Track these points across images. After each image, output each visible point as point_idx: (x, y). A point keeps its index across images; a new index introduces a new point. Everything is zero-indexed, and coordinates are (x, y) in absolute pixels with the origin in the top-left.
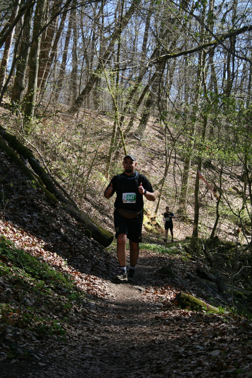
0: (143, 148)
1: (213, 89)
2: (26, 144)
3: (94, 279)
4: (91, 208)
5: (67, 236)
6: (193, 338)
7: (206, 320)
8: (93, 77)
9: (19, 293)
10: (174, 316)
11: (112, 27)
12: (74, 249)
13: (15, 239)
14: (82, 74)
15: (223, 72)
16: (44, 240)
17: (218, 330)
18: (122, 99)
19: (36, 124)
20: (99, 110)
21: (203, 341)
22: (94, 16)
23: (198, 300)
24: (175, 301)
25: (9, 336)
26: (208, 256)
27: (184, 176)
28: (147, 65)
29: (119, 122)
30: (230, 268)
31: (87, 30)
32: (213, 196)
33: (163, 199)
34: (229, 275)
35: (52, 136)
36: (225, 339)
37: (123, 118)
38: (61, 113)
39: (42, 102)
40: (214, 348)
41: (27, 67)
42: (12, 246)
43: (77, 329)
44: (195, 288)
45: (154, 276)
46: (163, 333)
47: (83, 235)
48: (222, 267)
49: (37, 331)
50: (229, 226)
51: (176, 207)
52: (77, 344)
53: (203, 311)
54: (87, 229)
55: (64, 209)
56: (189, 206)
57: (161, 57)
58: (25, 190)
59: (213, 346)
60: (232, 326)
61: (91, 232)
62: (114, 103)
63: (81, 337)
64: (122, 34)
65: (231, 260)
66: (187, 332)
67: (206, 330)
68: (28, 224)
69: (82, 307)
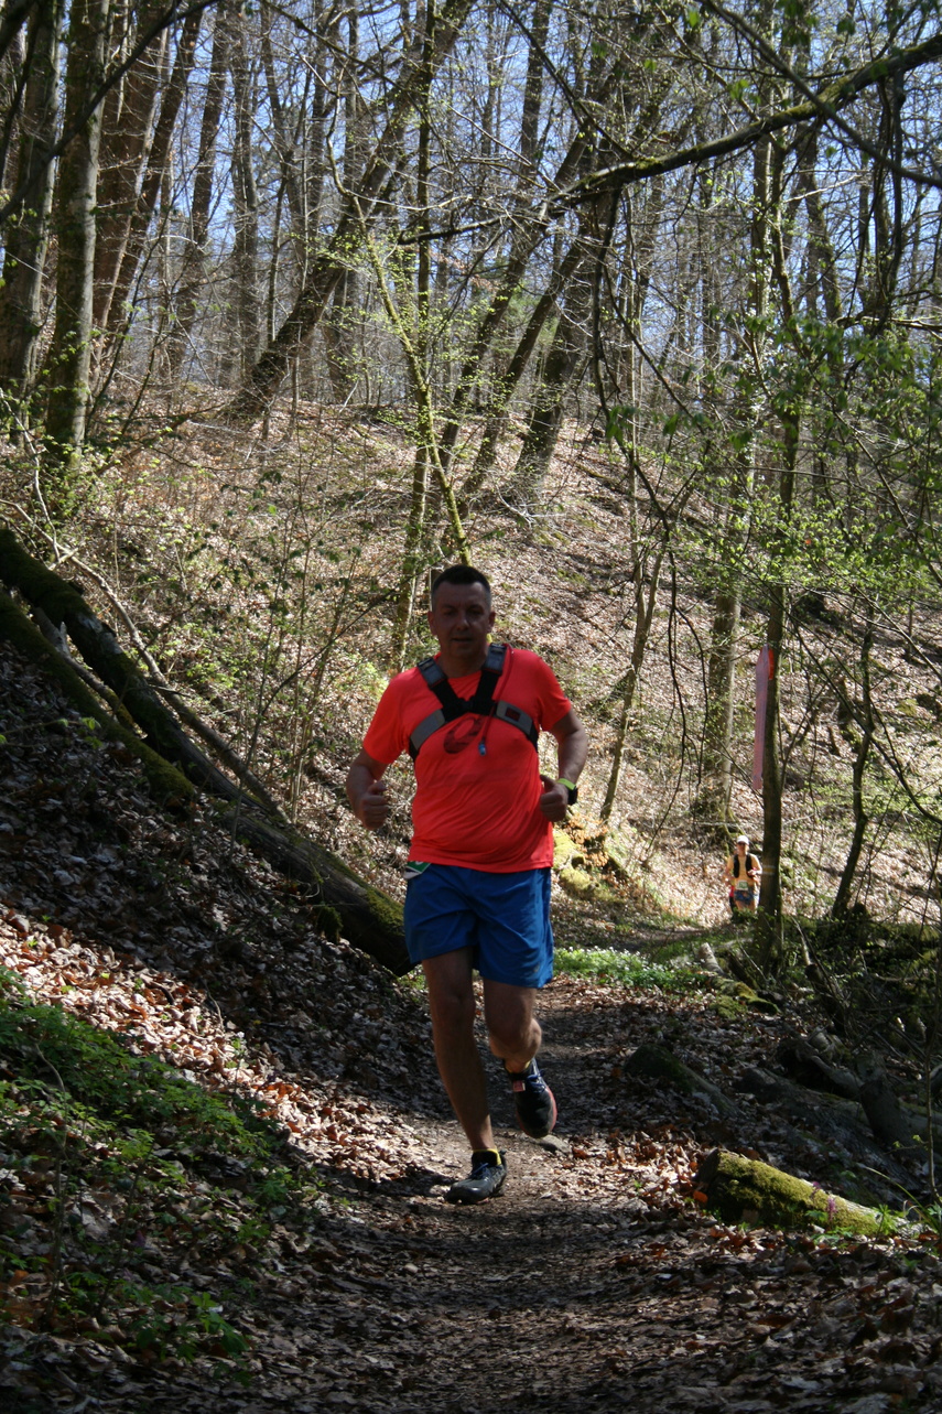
0: (542, 554)
1: (818, 294)
2: (56, 560)
3: (360, 1111)
4: (334, 811)
5: (238, 936)
6: (776, 1345)
7: (826, 1264)
8: (324, 269)
9: (50, 1188)
10: (692, 1252)
11: (391, 59)
12: (272, 989)
13: (26, 961)
14: (274, 261)
15: (860, 225)
16: (145, 960)
17: (878, 1307)
18: (446, 355)
19: (94, 476)
20: (351, 401)
21: (817, 1355)
22: (317, 15)
23: (793, 1178)
24: (695, 1187)
25: (14, 1371)
26: (826, 991)
27: (713, 661)
28: (542, 213)
29: (436, 451)
30: (921, 1038)
31: (289, 75)
32: (837, 737)
33: (631, 758)
34: (919, 1067)
35: (163, 519)
36: (905, 1344)
37: (454, 434)
38: (194, 421)
39: (116, 379)
40: (863, 1383)
41: (49, 241)
42: (15, 989)
43: (293, 1327)
44: (775, 1129)
45: (604, 1085)
46: (650, 1327)
47: (307, 931)
48: (887, 1036)
49: (130, 1344)
50: (907, 858)
51: (686, 792)
52: (298, 1392)
53: (812, 1229)
54: (323, 905)
55: (224, 823)
56: (739, 785)
57: (599, 178)
58: (60, 753)
59: (860, 1378)
60: (935, 1286)
61: (337, 915)
62: (412, 371)
63: (310, 1361)
64: (437, 84)
65: (925, 1001)
66: (749, 1318)
67: (828, 1308)
68: (77, 897)
69: (314, 1233)
